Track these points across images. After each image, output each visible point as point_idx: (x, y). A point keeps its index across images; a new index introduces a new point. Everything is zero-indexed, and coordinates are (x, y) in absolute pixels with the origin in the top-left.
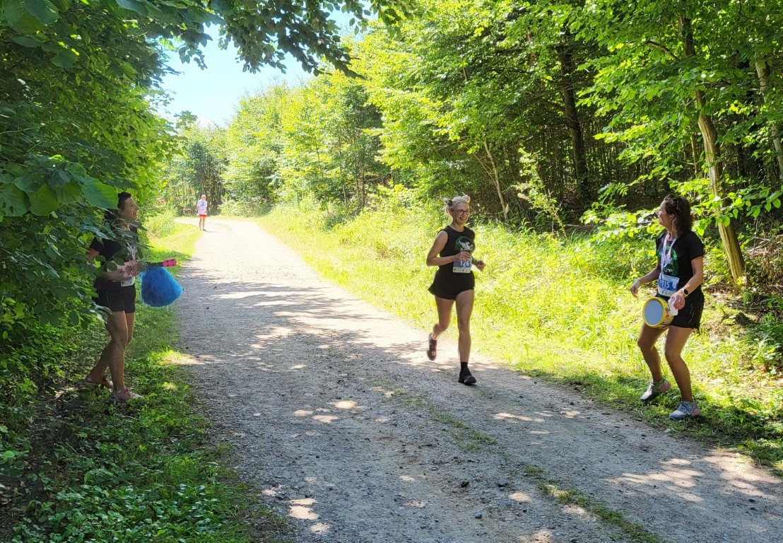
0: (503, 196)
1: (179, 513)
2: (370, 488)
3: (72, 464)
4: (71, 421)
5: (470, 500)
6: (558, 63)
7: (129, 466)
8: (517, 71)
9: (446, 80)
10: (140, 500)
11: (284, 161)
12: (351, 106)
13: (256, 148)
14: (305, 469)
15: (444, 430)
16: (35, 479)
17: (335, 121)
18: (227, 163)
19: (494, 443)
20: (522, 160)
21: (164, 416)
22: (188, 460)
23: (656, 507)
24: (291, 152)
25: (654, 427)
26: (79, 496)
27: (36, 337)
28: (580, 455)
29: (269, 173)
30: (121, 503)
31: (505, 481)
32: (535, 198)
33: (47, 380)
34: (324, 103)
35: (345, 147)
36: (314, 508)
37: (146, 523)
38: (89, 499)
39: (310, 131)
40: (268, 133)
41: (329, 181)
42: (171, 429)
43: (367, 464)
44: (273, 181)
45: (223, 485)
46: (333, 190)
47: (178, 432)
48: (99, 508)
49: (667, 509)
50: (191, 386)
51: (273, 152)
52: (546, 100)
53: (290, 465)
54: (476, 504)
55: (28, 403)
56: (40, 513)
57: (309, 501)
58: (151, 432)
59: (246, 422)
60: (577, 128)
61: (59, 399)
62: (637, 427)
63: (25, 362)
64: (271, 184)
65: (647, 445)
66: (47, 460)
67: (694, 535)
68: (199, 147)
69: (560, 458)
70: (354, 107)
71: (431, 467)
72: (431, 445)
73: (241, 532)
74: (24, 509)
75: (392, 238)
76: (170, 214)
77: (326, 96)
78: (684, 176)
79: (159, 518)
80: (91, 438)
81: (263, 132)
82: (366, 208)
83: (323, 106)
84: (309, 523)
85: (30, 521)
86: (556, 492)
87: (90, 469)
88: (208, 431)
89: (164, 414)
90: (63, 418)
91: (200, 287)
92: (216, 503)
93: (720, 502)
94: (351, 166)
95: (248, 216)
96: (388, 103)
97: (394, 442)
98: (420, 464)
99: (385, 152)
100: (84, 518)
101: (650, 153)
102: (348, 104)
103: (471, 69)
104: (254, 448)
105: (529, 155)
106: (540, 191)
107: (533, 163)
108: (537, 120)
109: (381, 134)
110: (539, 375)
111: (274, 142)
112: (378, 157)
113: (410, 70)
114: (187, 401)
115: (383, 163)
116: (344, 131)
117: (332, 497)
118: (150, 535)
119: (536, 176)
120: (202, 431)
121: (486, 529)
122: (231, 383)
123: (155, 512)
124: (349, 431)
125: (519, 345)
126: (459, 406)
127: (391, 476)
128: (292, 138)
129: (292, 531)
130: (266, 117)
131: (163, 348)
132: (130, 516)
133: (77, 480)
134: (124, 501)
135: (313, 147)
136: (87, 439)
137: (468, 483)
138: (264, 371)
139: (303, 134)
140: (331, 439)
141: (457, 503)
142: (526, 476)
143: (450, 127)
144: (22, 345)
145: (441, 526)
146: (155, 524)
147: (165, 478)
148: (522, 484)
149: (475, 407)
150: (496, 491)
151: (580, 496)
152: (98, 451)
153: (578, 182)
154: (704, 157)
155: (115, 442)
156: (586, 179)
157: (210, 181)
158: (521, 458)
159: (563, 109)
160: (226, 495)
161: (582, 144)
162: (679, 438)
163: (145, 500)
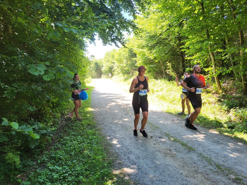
0: (165, 73)
1: (89, 142)
3: (68, 131)
4: (68, 122)
5: (152, 140)
6: (178, 41)
7: (79, 132)
8: (168, 44)
9: (151, 46)
10: (81, 139)
11: (115, 66)
13: (109, 63)
14: (117, 133)
15: (148, 125)
16: (60, 134)
17: (126, 56)
18: (103, 67)
19: (159, 128)
20: (168, 65)
21: (87, 122)
22: (92, 131)
23: (195, 143)
24: (117, 64)
25: (197, 125)
26: (69, 138)
27: (61, 105)
28: (179, 131)
29: (112, 69)
30: (77, 140)
31: (161, 136)
32: (171, 73)
33: (63, 114)
34: (124, 52)
35: (129, 62)
36: (118, 142)
37: (82, 144)
38: (71, 139)
39: (121, 59)
41: (125, 70)
43: (130, 132)
45: (99, 136)
46: (126, 72)
47: (90, 125)
48: (73, 140)
49: (198, 143)
50: (93, 115)
51: (113, 64)
52: (175, 50)
53: (113, 132)
54: (154, 141)
55: (59, 119)
56: (61, 141)
57: (117, 140)
58: (84, 125)
59: (105, 123)
60: (182, 56)
61: (66, 118)
63: (59, 110)
64: (112, 71)
67: (203, 149)
68: (97, 63)
69: (174, 131)
73: (102, 146)
76: (90, 78)
77: (124, 51)
78: (207, 67)
79: (85, 143)
80: (72, 126)
81: (110, 59)
82: (133, 76)
83: (124, 53)
84: (117, 144)
85: (58, 143)
86: (172, 139)
87: (71, 132)
90: (66, 122)
91: (96, 94)
92: (97, 140)
94: (130, 67)
96: (138, 52)
99: (138, 63)
100: (69, 142)
101: (199, 62)
102: (129, 52)
103: (157, 44)
104: (106, 129)
105: (169, 63)
106: (172, 71)
107: (170, 65)
108: (173, 55)
109: (136, 59)
110: (170, 113)
111: (113, 61)
113: (143, 44)
114: (92, 119)
115: (137, 66)
116: (128, 59)
117: (122, 139)
118: (83, 146)
119: (171, 69)
120: (95, 125)
121: (156, 147)
122: (102, 115)
123: (84, 141)
124: (127, 125)
125: (167, 107)
128: (117, 60)
129: (113, 146)
130: (111, 56)
131: (88, 107)
132: (79, 142)
133: (69, 135)
135: (122, 63)
136: (71, 126)
137: (152, 137)
138: (109, 112)
139: (119, 59)
140: (123, 127)
141: (150, 141)
142: (166, 135)
143: (152, 57)
144: (58, 106)
145: (146, 146)
147: (87, 135)
148: (165, 137)
150: (159, 138)
151: (178, 140)
152: (73, 129)
153: (182, 69)
154: (211, 62)
155: (77, 127)
156: (184, 69)
157: (99, 71)
158: (165, 131)
159: (179, 52)
160: (99, 138)
161: (183, 60)
162: (202, 127)
163: (82, 139)
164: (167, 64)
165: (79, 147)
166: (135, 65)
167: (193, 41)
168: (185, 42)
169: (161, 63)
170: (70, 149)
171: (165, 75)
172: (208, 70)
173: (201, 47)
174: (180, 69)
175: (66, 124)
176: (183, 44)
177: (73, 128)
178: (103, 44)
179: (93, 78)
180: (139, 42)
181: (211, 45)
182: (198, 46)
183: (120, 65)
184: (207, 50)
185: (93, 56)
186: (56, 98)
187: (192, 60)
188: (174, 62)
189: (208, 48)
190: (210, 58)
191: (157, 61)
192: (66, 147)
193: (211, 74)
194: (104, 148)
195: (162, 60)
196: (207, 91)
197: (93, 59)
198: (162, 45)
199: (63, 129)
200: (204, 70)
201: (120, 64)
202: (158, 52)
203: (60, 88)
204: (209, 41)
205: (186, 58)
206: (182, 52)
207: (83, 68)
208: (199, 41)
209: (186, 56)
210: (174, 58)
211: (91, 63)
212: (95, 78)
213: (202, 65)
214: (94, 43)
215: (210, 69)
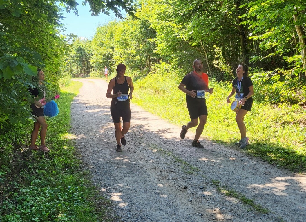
0: (209, 65)
1: (67, 197)
2: (146, 189)
3: (27, 178)
4: (27, 161)
5: (187, 194)
6: (235, 5)
7: (49, 179)
8: (216, 10)
9: (184, 15)
10: (52, 192)
11: (116, 53)
12: (143, 29)
13: (104, 48)
14: (119, 181)
15: (178, 165)
16: (12, 184)
17: (136, 35)
18: (92, 55)
19: (200, 171)
20: (216, 50)
21: (63, 159)
22: (72, 177)
23: (269, 198)
24: (119, 49)
25: (271, 164)
26: (28, 190)
27: (15, 128)
28: (236, 176)
29: (110, 59)
31: (203, 186)
32: (222, 66)
33: (18, 145)
34: (132, 27)
35: (141, 46)
36: (121, 197)
37: (54, 201)
38: (32, 192)
39: (126, 40)
40: (109, 41)
41: (135, 61)
42: (66, 164)
43: (145, 179)
44: (111, 62)
45: (85, 187)
46: (136, 65)
47: (68, 166)
48: (36, 195)
49: (273, 199)
50: (75, 148)
51: (111, 50)
52: (229, 23)
53: (113, 179)
54: (190, 196)
55: (11, 154)
56: (13, 197)
57: (120, 194)
58: (58, 165)
59: (96, 162)
60: (243, 34)
61: (23, 152)
62: (264, 164)
63: (10, 138)
64: (110, 63)
65: (267, 172)
66: (17, 176)
67: (284, 209)
68: (81, 49)
69: (228, 177)
70: (144, 29)
71: (172, 180)
72: (172, 172)
73: (92, 205)
74: (7, 195)
75: (161, 85)
76: (68, 77)
77: (133, 25)
78: (291, 54)
79: (59, 199)
80: (34, 168)
81: (107, 41)
82: (150, 73)
83: (131, 29)
84: (119, 202)
85: (9, 200)
86: (224, 191)
87: (34, 180)
88: (81, 165)
89: (63, 158)
90: (24, 160)
91: (80, 107)
92: (82, 194)
93: (298, 196)
94: (144, 55)
95: (101, 77)
96: (158, 26)
97: (157, 170)
98: (167, 179)
99: (158, 48)
100: (30, 199)
101: (275, 45)
102: (142, 28)
103: (194, 11)
104: (99, 173)
105: (218, 48)
106: (224, 63)
107: (220, 51)
108: (225, 31)
109: (156, 41)
110: (221, 142)
111: (111, 45)
112: (155, 51)
113: (168, 12)
114: (73, 154)
115: (157, 53)
116: (141, 40)
117: (130, 192)
118: (55, 206)
119: (222, 58)
120: (78, 165)
121: (193, 206)
122: (91, 146)
123: (58, 197)
124: (139, 166)
125: (214, 130)
126: (186, 156)
127: (155, 184)
128: (119, 43)
129: (112, 205)
130: (108, 35)
131: (64, 132)
132: (48, 199)
133: (28, 184)
134: (46, 192)
135: (128, 47)
136: (33, 168)
137: (187, 187)
138: (105, 141)
139: (123, 41)
140: (131, 169)
141: (182, 195)
142: (212, 184)
143: (184, 36)
144: (9, 131)
145: (175, 204)
146: (58, 202)
147: (63, 184)
148: (210, 188)
149: (193, 156)
150: (199, 190)
151: (235, 193)
152: (37, 173)
153: (243, 58)
154: (299, 45)
155: (43, 169)
156: (247, 57)
157: (86, 63)
158: (211, 177)
159: (237, 26)
160: (86, 191)
161: (245, 41)
162: (282, 169)
163: (54, 192)
164: (215, 48)
165: (47, 207)
166: (154, 52)
167: (263, 4)
168: (249, 6)
169: (203, 47)
170: (31, 211)
171: (211, 71)
172: (292, 60)
173: (278, 17)
174: (240, 58)
175: (23, 164)
176: (245, 11)
177: (37, 171)
178: (92, 12)
179: (74, 76)
180: (161, 8)
181: (298, 12)
182: (274, 14)
183: (125, 53)
184: (290, 23)
185: (73, 36)
186: (4, 116)
187: (262, 40)
188: (228, 46)
189: (292, 19)
190: (296, 36)
191: (194, 44)
192: (23, 207)
193: (298, 68)
194: (96, 210)
195: (205, 42)
196: (292, 99)
197: (73, 41)
198: (204, 14)
199: (18, 175)
200: (285, 60)
201: (126, 51)
202: (197, 26)
203: (12, 96)
204: (293, 4)
205: (250, 38)
206: (242, 25)
207: (54, 57)
208: (274, 5)
209: (251, 34)
210: (227, 38)
211: (71, 48)
212: (78, 76)
213: (280, 50)
214: (76, 11)
215: (296, 57)
